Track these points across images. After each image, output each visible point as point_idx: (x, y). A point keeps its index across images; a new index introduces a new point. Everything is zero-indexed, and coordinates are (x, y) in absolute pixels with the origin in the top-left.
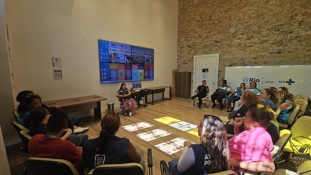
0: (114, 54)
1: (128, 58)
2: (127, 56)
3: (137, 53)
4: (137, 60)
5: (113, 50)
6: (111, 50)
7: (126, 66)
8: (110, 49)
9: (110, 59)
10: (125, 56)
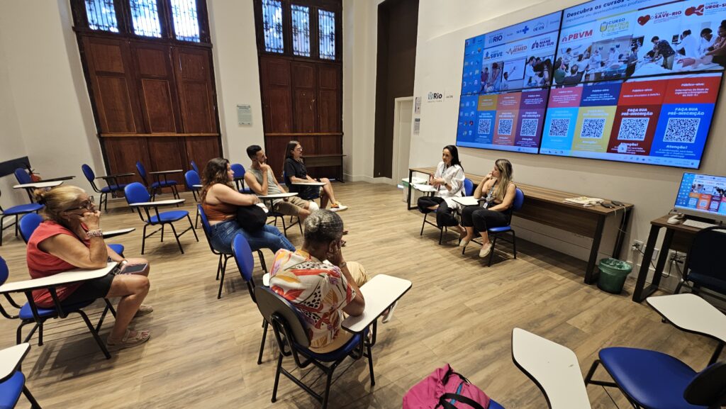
0: (495, 66)
1: (539, 66)
2: (538, 59)
3: (589, 33)
4: (583, 63)
5: (494, 56)
6: (489, 55)
7: (525, 96)
8: (487, 54)
9: (483, 83)
10: (526, 63)
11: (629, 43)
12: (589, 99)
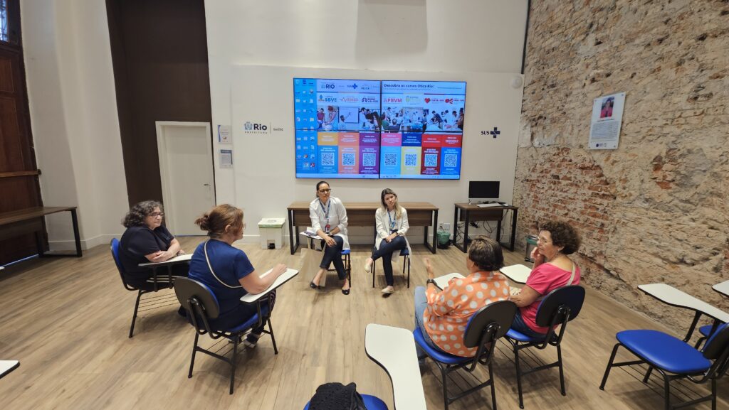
11: (422, 111)
12: (406, 142)
